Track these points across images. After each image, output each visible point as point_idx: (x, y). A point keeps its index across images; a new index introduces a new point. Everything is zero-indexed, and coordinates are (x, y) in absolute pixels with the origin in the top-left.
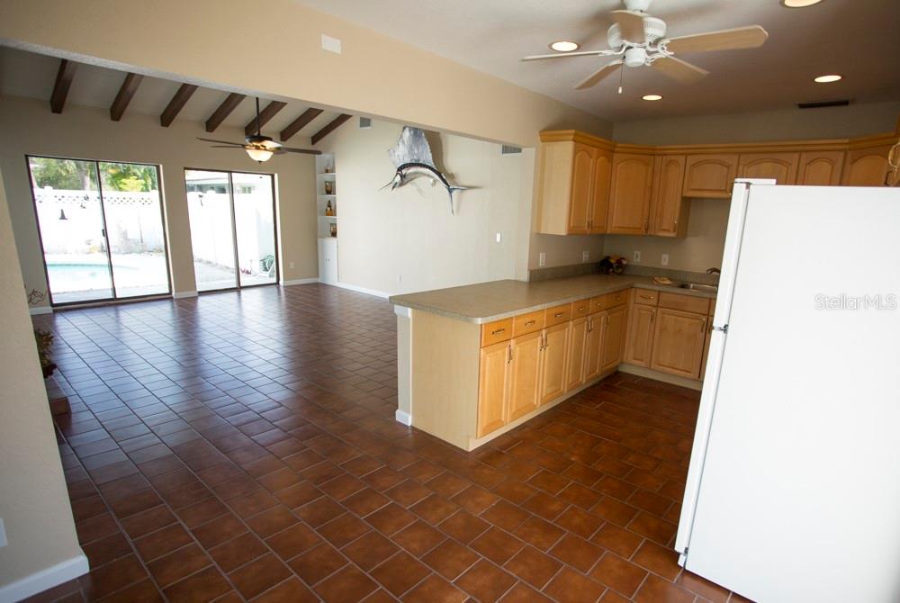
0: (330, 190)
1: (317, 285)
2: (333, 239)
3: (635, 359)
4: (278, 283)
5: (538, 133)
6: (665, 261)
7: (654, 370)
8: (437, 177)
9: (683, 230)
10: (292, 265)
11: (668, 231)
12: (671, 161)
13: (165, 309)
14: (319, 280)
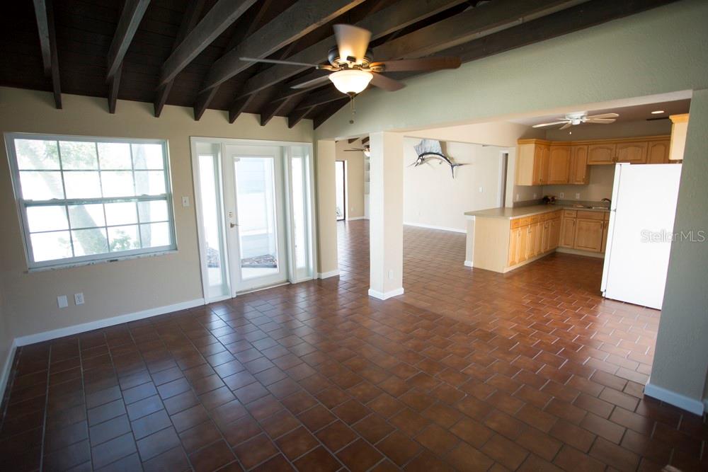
1: (363, 220)
3: (565, 244)
4: (344, 219)
5: (516, 140)
6: (578, 197)
7: (576, 249)
8: (444, 159)
9: (587, 181)
10: (352, 209)
11: (580, 181)
12: (580, 148)
14: (365, 218)
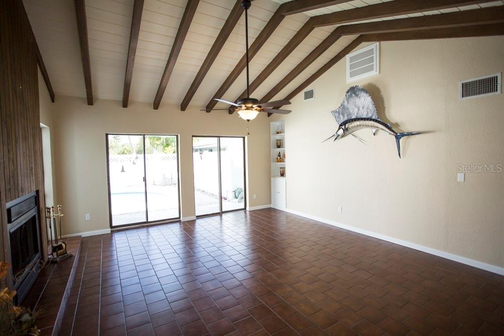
0: (279, 145)
1: (270, 210)
2: (282, 178)
4: (245, 209)
10: (255, 197)
13: (176, 228)
14: (272, 206)
